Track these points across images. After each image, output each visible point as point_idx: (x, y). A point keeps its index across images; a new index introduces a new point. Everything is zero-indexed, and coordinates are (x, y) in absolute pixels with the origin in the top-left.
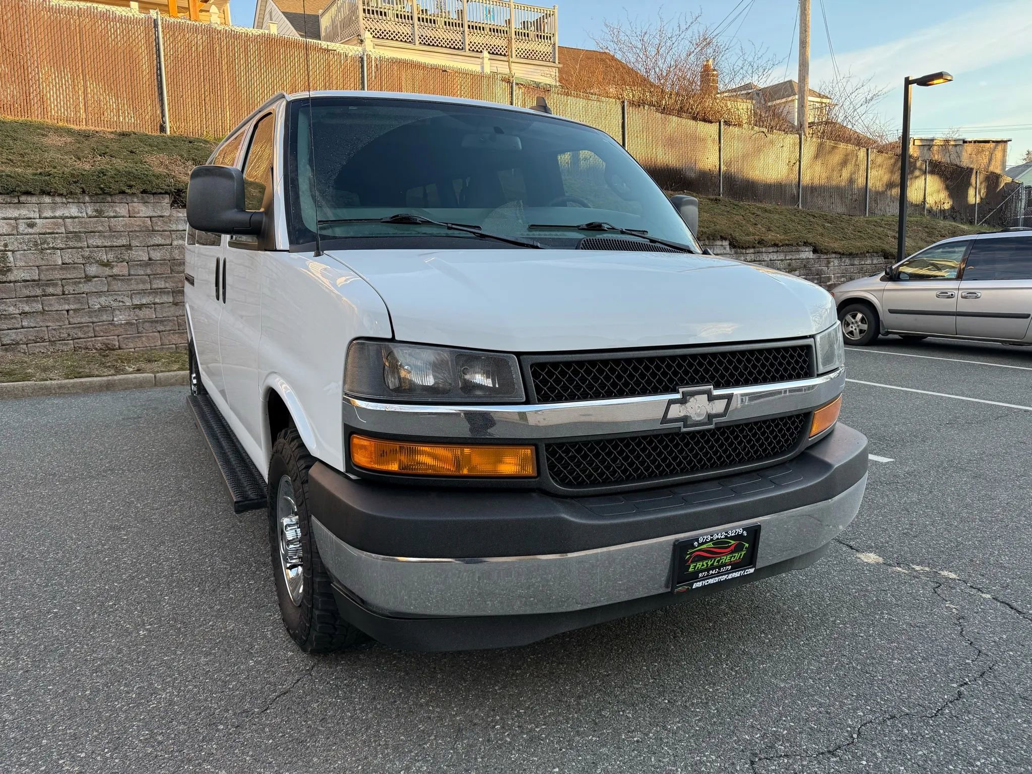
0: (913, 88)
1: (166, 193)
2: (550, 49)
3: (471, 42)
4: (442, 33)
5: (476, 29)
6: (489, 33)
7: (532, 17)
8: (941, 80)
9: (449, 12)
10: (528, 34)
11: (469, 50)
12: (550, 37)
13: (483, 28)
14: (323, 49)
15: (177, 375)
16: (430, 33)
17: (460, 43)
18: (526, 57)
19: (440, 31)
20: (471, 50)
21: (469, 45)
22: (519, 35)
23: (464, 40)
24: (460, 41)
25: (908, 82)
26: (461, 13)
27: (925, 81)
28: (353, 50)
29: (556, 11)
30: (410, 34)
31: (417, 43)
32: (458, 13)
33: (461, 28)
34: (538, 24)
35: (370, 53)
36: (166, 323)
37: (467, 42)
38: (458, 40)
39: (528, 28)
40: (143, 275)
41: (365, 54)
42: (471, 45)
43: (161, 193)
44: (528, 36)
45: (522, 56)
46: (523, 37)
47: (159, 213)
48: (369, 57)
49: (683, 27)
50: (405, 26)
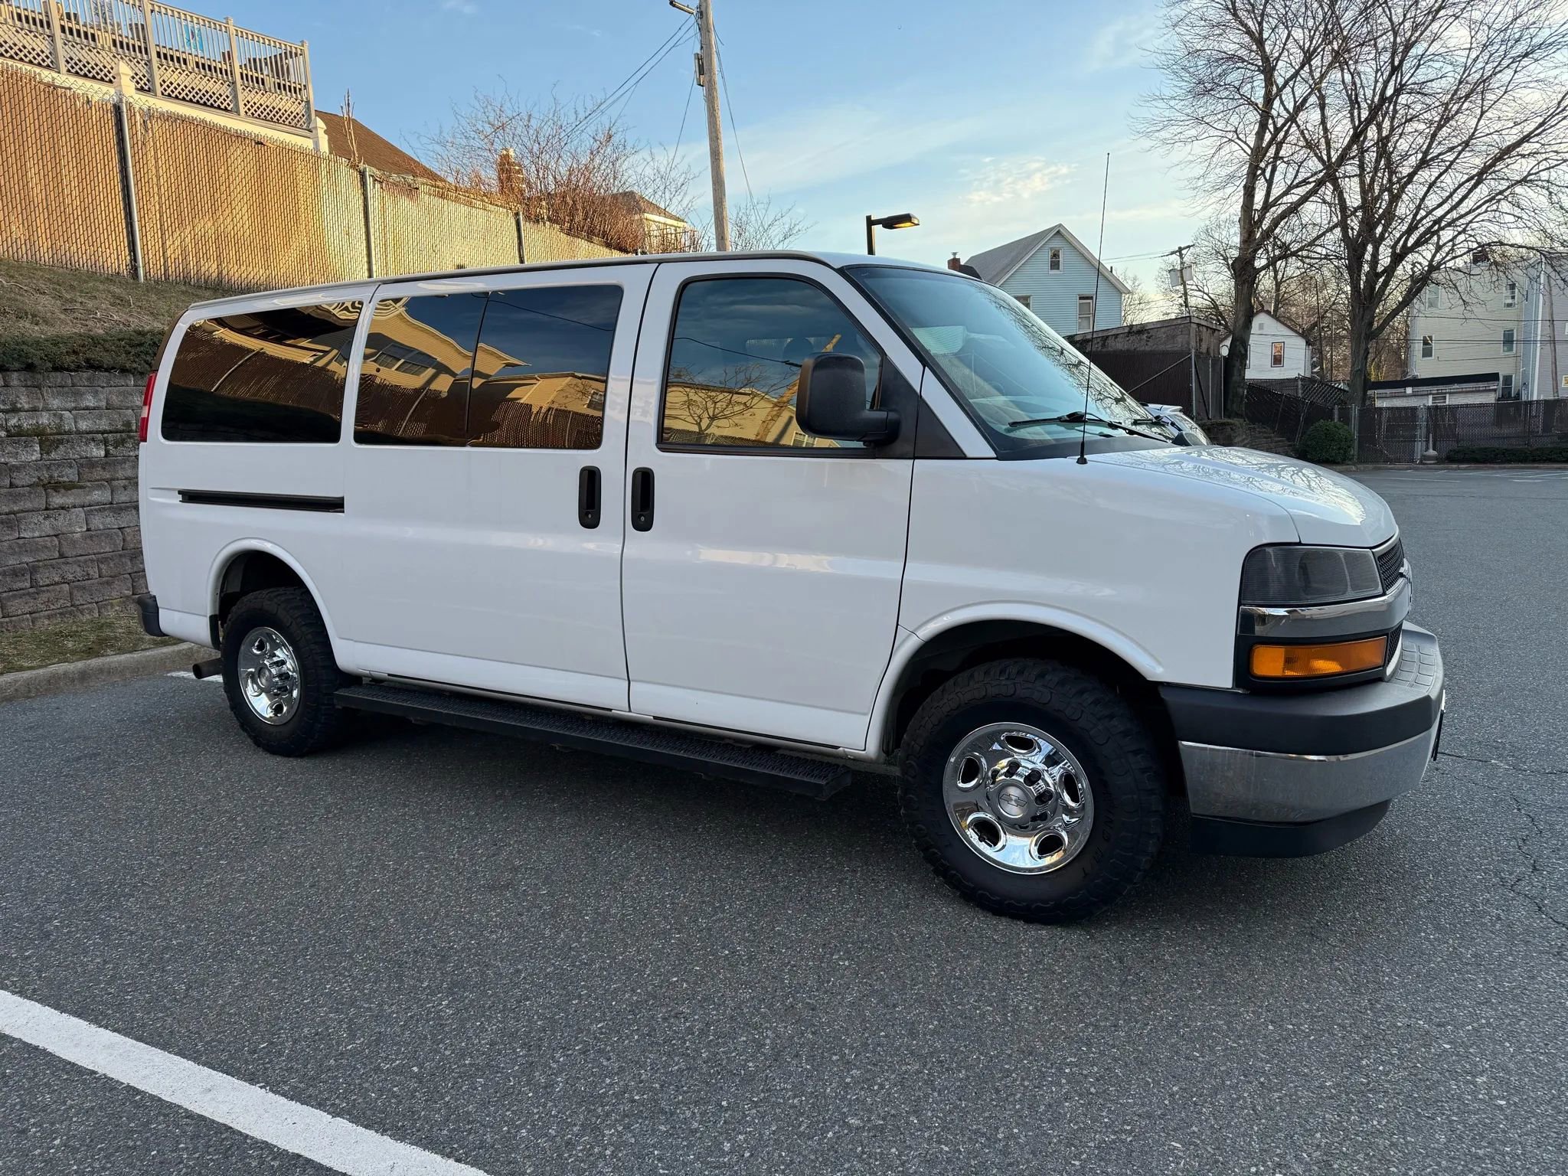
2: (300, 109)
3: (164, 81)
4: (108, 59)
5: (172, 60)
6: (196, 69)
7: (264, 52)
8: (909, 224)
9: (118, 25)
10: (262, 79)
11: (163, 94)
12: (300, 89)
13: (185, 60)
14: (45, 84)
16: (86, 55)
17: (145, 80)
18: (269, 118)
19: (105, 55)
20: (166, 93)
21: (161, 85)
22: (247, 80)
23: (152, 75)
24: (144, 76)
25: (870, 223)
26: (140, 30)
27: (891, 223)
28: (99, 92)
29: (306, 49)
30: (47, 52)
31: (64, 69)
32: (137, 28)
33: (145, 56)
34: (278, 65)
35: (131, 100)
37: (158, 81)
38: (141, 75)
39: (261, 70)
41: (124, 101)
42: (165, 86)
44: (263, 84)
45: (256, 115)
46: (256, 85)
48: (130, 106)
49: (581, 116)
50: (35, 36)
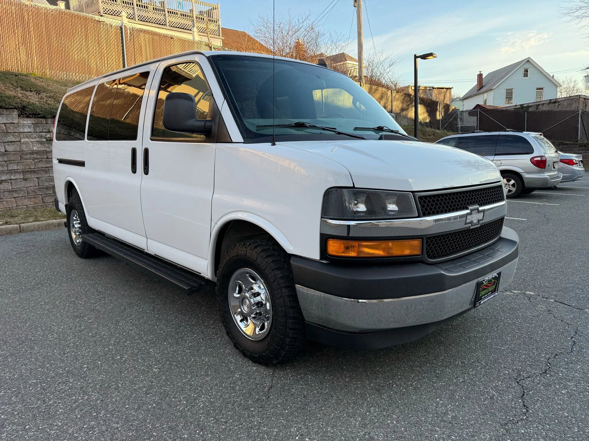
0: (419, 60)
1: (15, 108)
2: (217, 28)
3: (170, 21)
4: (151, 14)
5: (173, 13)
6: (181, 16)
7: (205, 9)
8: (432, 57)
9: (155, 2)
10: (203, 18)
11: (169, 26)
12: (216, 21)
13: (177, 13)
14: (96, 21)
15: (34, 225)
16: (144, 14)
17: (163, 21)
18: (203, 32)
19: (151, 13)
20: (170, 25)
21: (169, 23)
22: (198, 19)
23: (166, 20)
24: (163, 20)
25: (416, 57)
26: (163, 3)
27: (424, 57)
28: (115, 22)
29: (219, 6)
30: (132, 14)
31: (137, 19)
32: (161, 3)
33: (164, 13)
34: (209, 13)
35: (126, 25)
36: (19, 192)
37: (168, 21)
38: (162, 19)
39: (203, 15)
40: (2, 161)
41: (123, 25)
42: (170, 23)
43: (12, 108)
44: (203, 20)
45: (201, 31)
46: (201, 20)
47: (11, 121)
48: (125, 27)
49: (301, 21)
50: (128, 8)
